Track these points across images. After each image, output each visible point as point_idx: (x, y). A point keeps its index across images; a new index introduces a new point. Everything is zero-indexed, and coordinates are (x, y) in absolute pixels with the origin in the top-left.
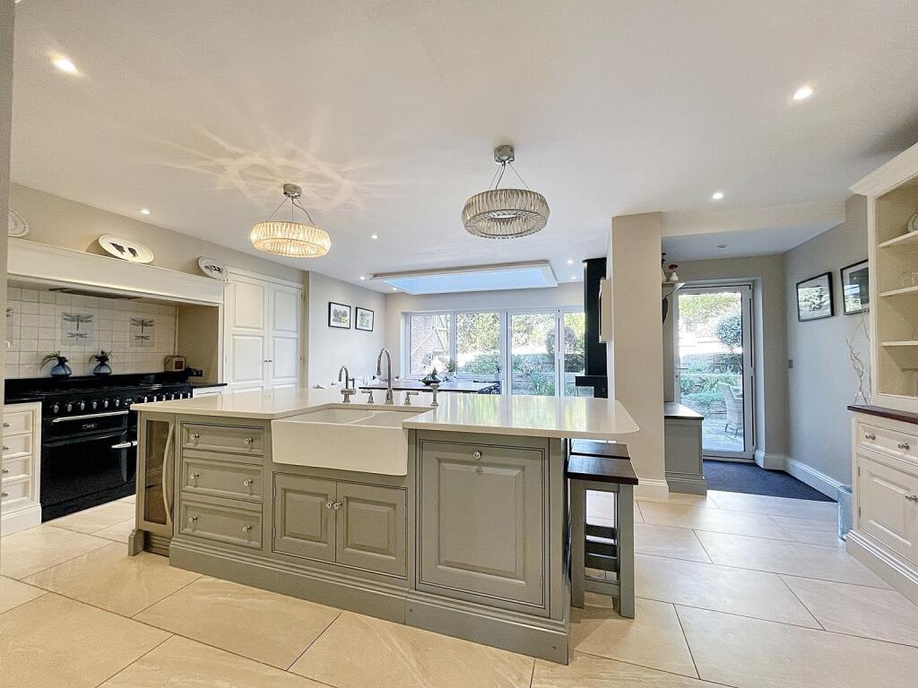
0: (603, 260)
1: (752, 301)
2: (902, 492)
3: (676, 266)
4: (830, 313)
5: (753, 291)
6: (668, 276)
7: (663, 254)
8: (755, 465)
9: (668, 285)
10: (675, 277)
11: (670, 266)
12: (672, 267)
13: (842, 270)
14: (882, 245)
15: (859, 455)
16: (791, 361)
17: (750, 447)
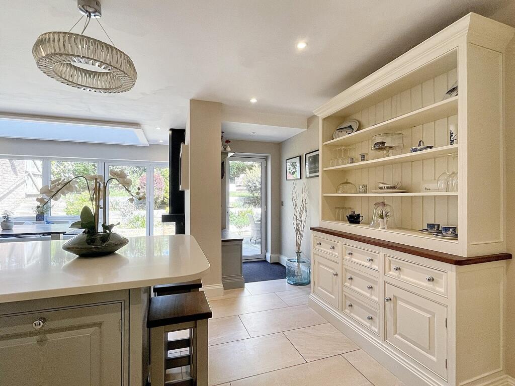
0: (183, 131)
1: (266, 167)
2: (331, 271)
3: (229, 142)
4: (299, 177)
5: (266, 162)
6: (225, 147)
7: (222, 132)
8: (265, 261)
9: (225, 153)
10: (229, 149)
11: (226, 142)
12: (228, 142)
13: (305, 155)
14: (324, 144)
15: (314, 254)
16: (282, 202)
17: (264, 251)
